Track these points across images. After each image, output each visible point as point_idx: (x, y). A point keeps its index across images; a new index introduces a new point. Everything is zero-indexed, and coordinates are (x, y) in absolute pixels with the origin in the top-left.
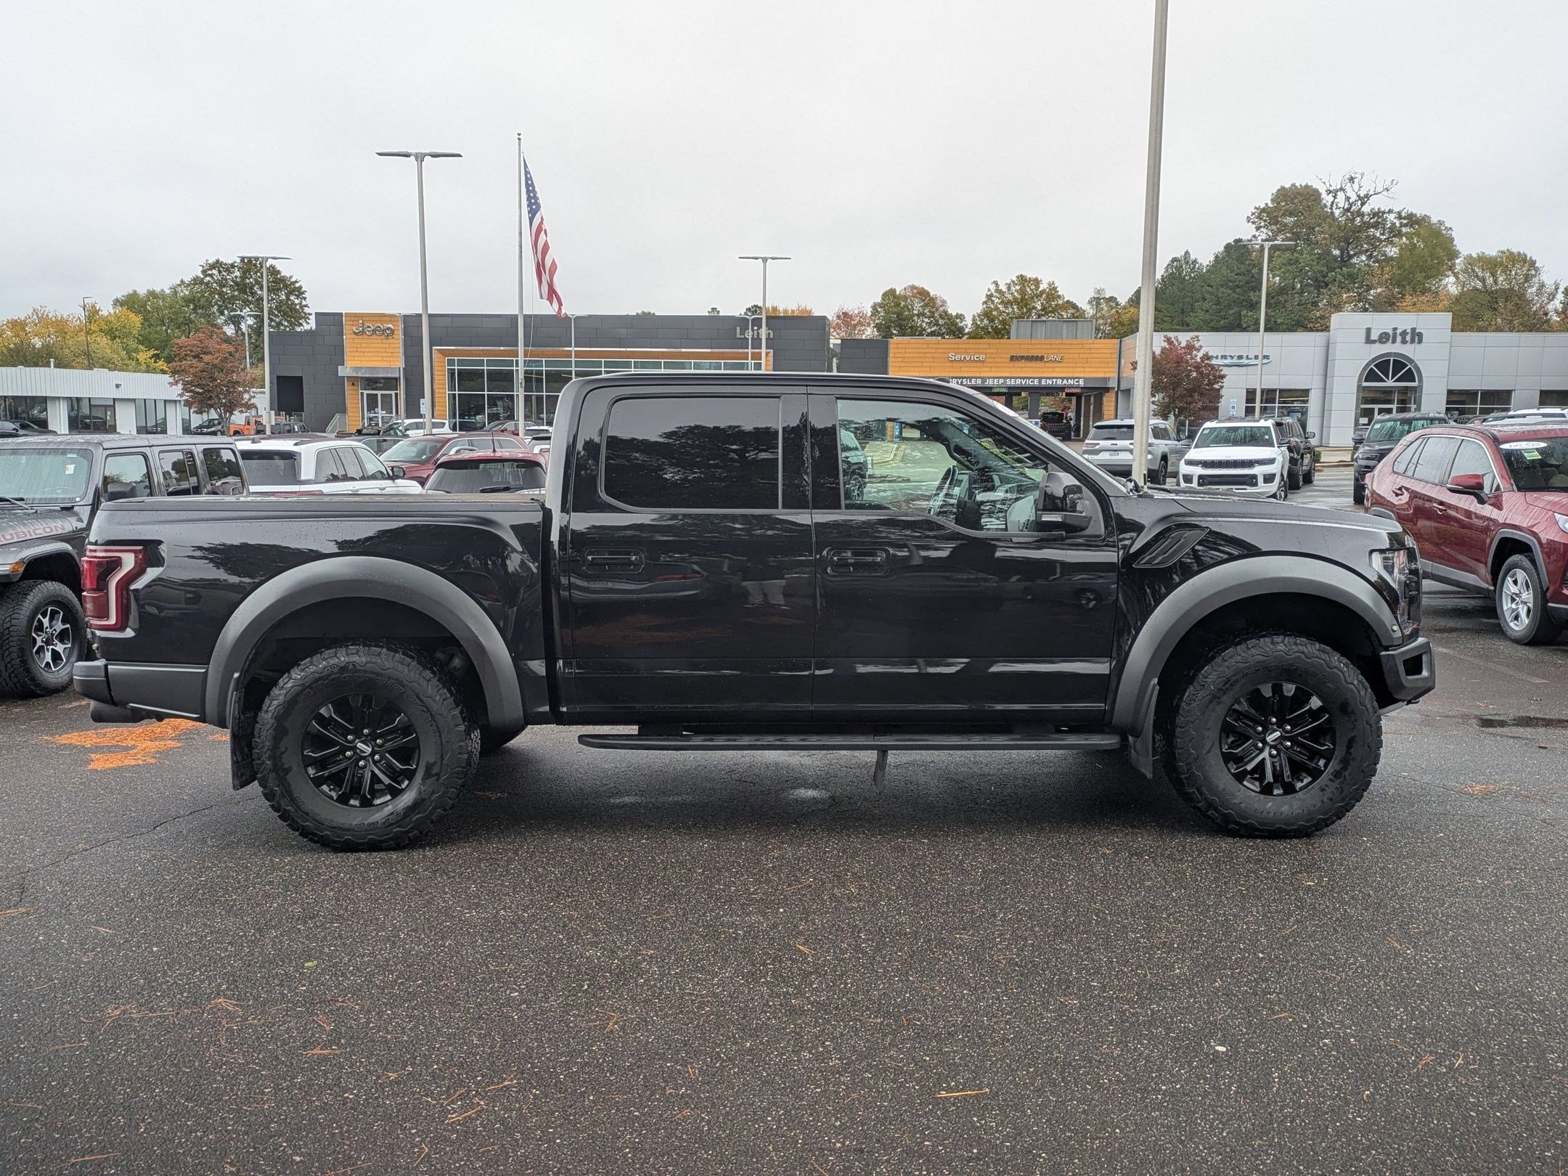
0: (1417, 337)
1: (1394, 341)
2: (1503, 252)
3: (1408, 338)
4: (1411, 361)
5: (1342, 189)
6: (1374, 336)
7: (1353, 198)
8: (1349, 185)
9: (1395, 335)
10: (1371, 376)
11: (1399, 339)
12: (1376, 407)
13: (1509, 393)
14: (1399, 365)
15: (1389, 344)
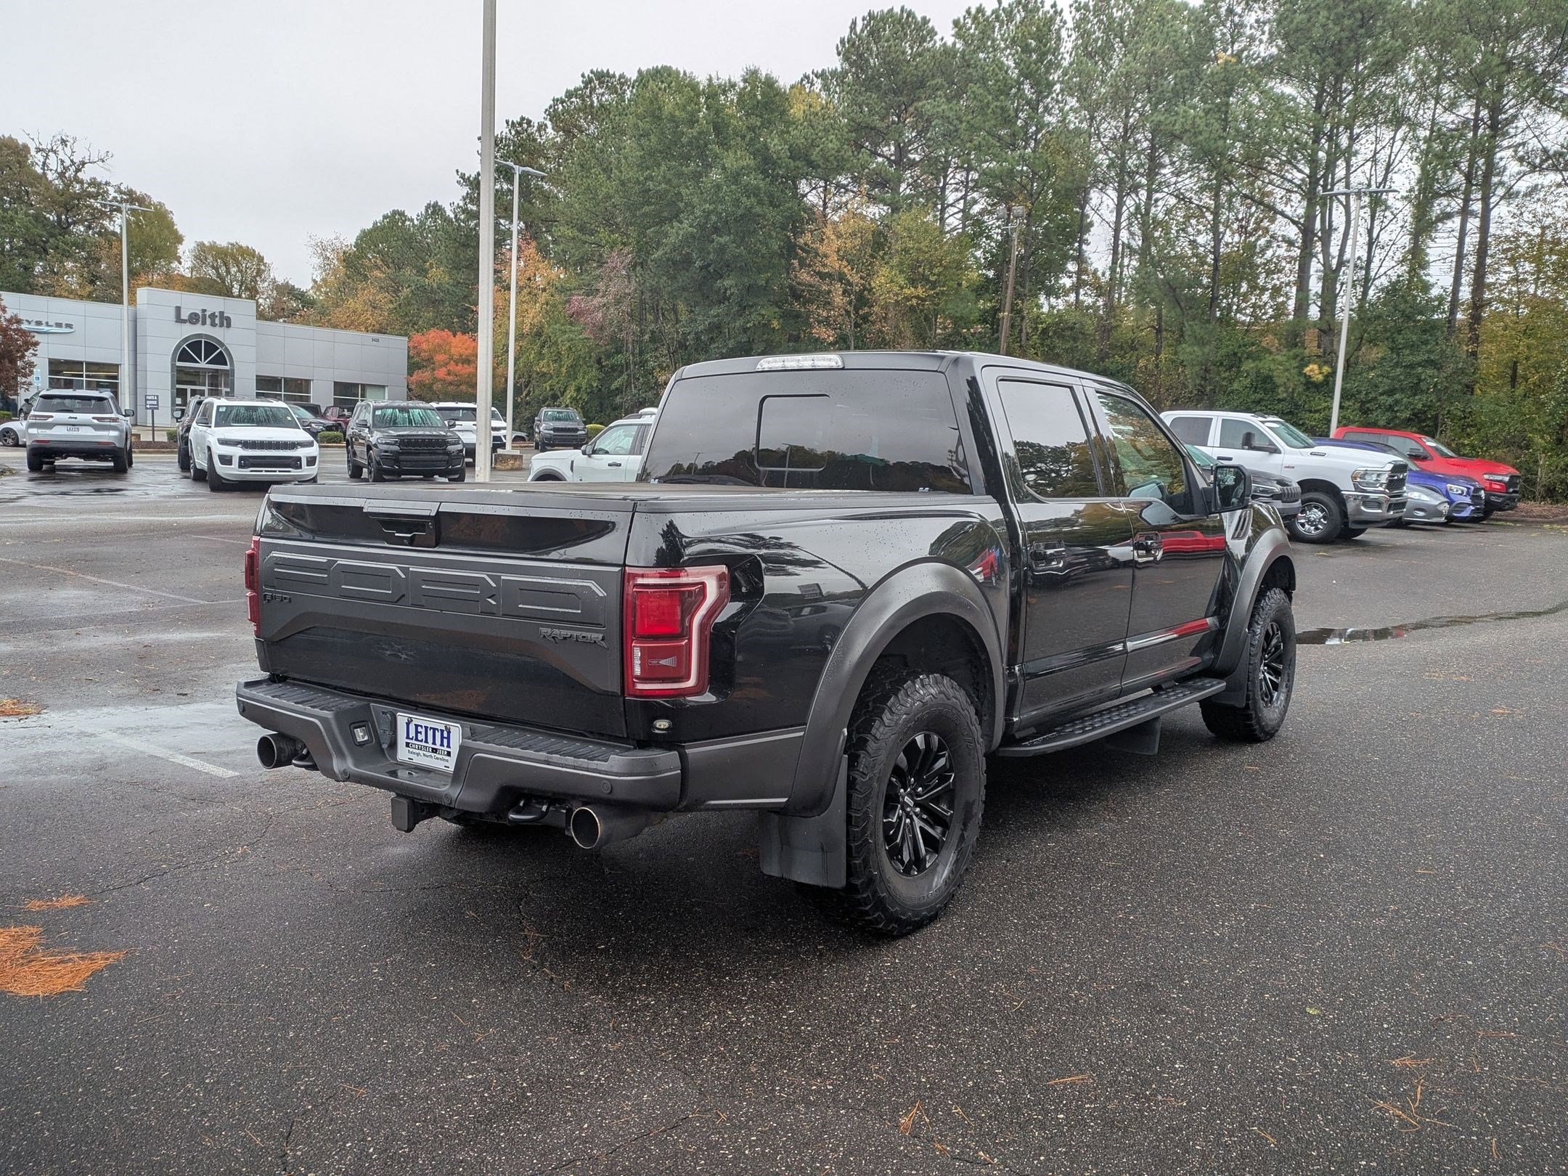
0: (225, 321)
1: (204, 323)
2: (232, 244)
3: (217, 321)
4: (222, 344)
5: (52, 150)
6: (184, 316)
7: (68, 163)
8: (61, 147)
9: (204, 316)
10: (184, 356)
11: (208, 321)
12: (189, 388)
13: (308, 382)
14: (211, 348)
15: (199, 325)
